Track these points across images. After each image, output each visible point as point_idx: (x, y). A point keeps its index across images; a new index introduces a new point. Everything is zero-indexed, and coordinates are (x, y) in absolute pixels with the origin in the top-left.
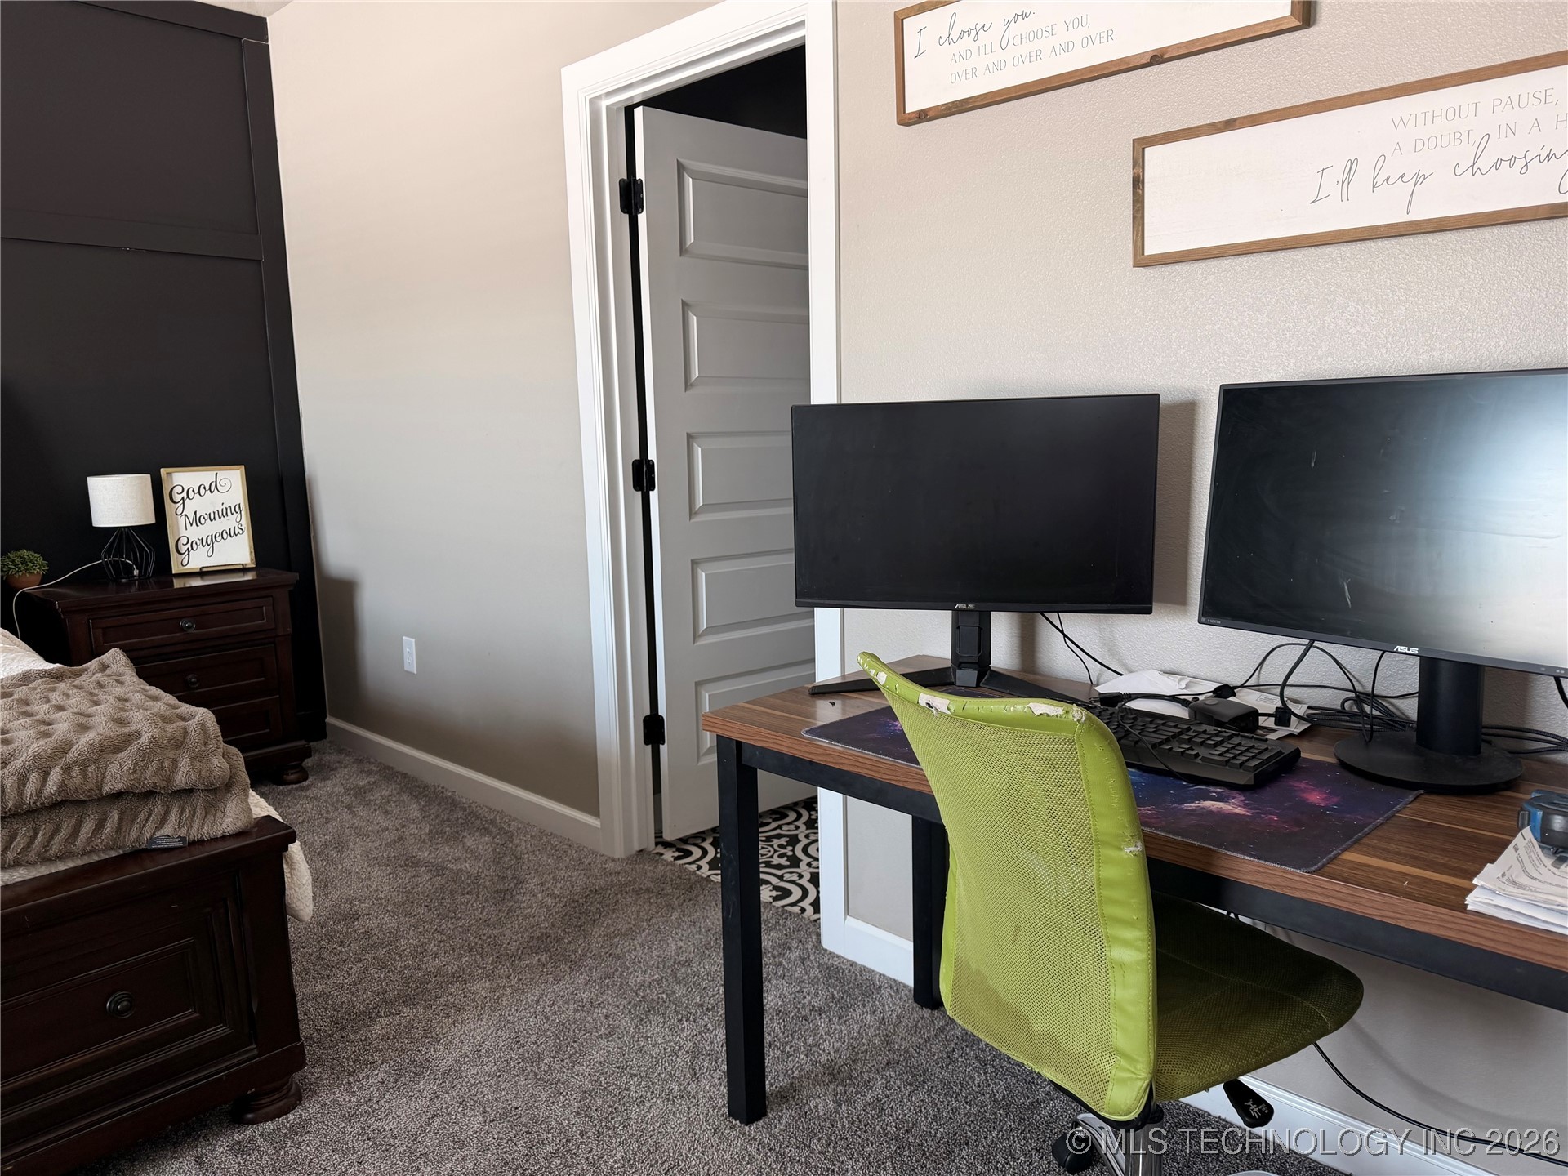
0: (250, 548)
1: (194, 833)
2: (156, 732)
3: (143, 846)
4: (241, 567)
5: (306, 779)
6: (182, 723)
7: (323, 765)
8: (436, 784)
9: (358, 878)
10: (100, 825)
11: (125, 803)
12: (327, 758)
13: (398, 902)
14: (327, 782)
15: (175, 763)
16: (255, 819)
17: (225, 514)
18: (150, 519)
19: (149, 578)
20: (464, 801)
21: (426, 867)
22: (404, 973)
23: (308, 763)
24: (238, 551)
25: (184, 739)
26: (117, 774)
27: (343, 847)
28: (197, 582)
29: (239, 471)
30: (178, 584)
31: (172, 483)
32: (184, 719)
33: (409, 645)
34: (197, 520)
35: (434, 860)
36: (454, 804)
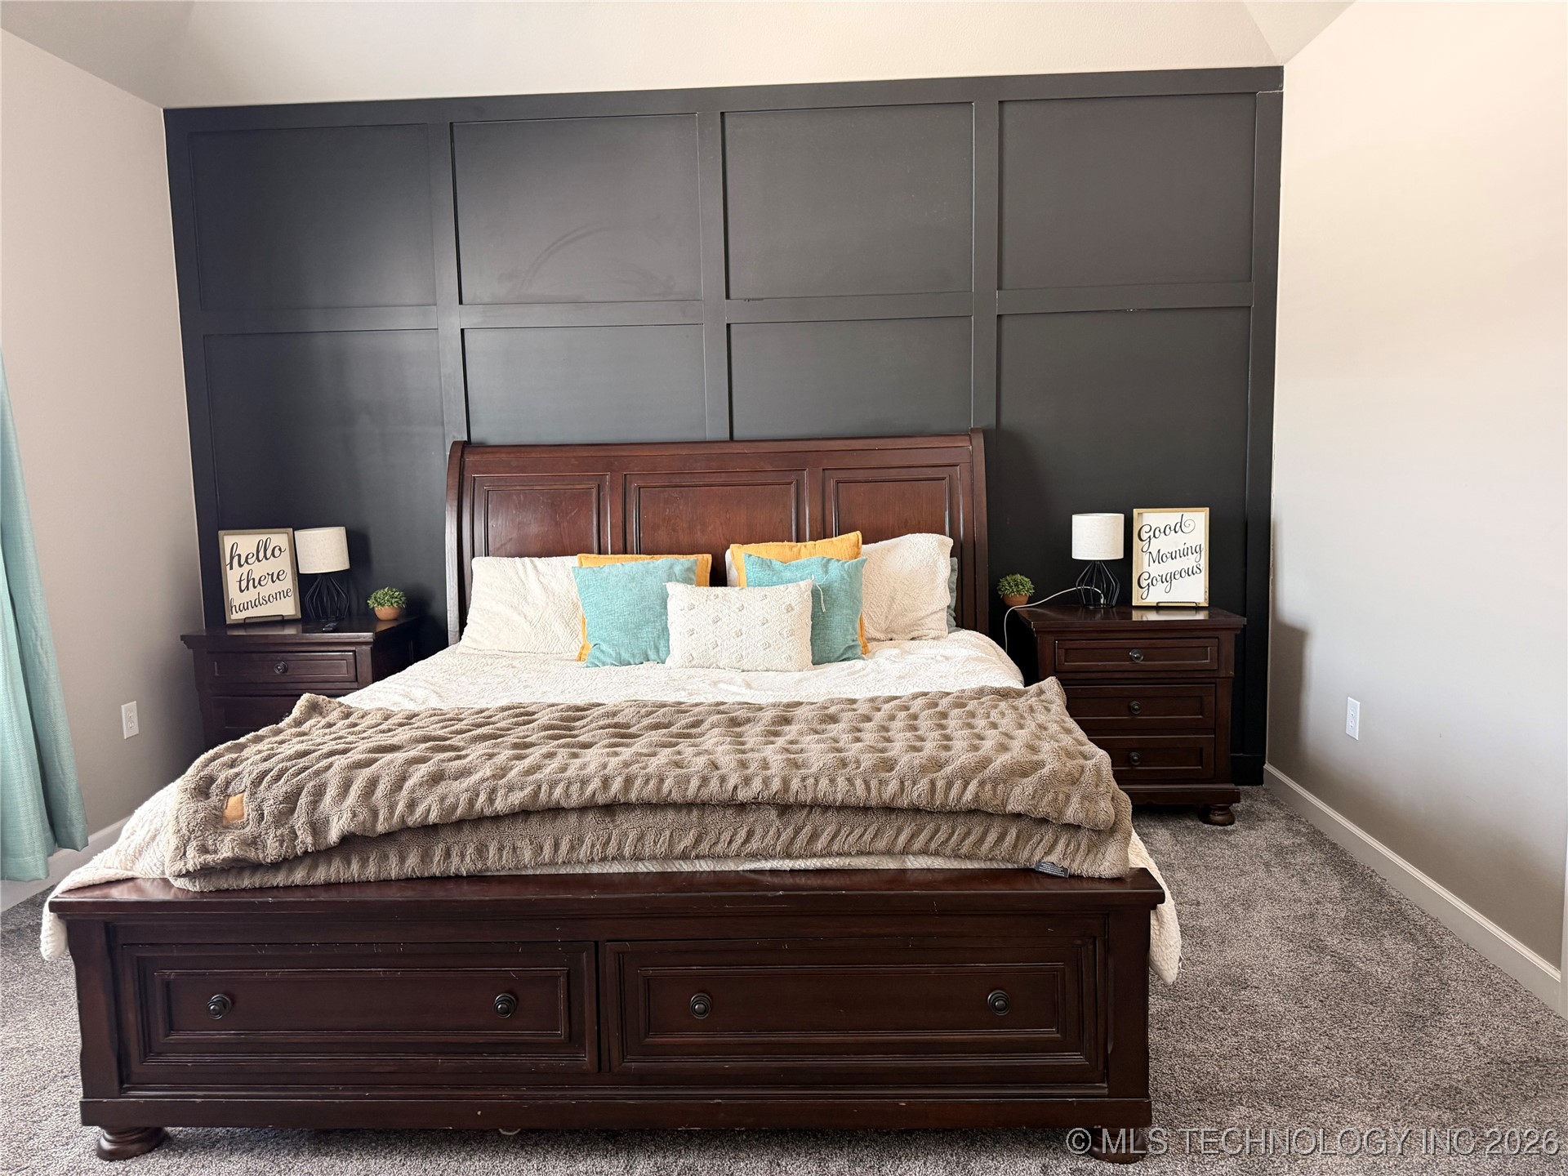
0: (1205, 587)
1: (1075, 868)
2: (1057, 765)
3: (1033, 867)
4: (1194, 605)
5: (1232, 823)
6: (1081, 761)
7: (1253, 813)
8: (1367, 865)
9: (1258, 945)
10: (1001, 838)
11: (1023, 824)
12: (1258, 805)
13: (1292, 985)
14: (1252, 832)
15: (1068, 797)
16: (1131, 868)
17: (1185, 554)
18: (1120, 555)
19: (1112, 607)
20: (1394, 894)
21: (1332, 956)
22: (1279, 1067)
23: (1237, 807)
24: (1194, 590)
25: (1080, 777)
26: (1018, 798)
27: (1249, 906)
28: (1152, 617)
29: (1203, 514)
30: (1136, 616)
31: (1142, 522)
32: (1085, 758)
33: (1354, 708)
34: (1160, 559)
35: (1342, 952)
36: (1380, 894)
